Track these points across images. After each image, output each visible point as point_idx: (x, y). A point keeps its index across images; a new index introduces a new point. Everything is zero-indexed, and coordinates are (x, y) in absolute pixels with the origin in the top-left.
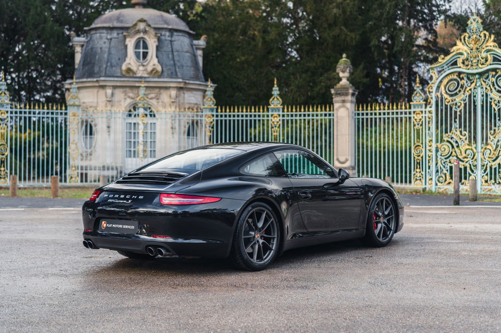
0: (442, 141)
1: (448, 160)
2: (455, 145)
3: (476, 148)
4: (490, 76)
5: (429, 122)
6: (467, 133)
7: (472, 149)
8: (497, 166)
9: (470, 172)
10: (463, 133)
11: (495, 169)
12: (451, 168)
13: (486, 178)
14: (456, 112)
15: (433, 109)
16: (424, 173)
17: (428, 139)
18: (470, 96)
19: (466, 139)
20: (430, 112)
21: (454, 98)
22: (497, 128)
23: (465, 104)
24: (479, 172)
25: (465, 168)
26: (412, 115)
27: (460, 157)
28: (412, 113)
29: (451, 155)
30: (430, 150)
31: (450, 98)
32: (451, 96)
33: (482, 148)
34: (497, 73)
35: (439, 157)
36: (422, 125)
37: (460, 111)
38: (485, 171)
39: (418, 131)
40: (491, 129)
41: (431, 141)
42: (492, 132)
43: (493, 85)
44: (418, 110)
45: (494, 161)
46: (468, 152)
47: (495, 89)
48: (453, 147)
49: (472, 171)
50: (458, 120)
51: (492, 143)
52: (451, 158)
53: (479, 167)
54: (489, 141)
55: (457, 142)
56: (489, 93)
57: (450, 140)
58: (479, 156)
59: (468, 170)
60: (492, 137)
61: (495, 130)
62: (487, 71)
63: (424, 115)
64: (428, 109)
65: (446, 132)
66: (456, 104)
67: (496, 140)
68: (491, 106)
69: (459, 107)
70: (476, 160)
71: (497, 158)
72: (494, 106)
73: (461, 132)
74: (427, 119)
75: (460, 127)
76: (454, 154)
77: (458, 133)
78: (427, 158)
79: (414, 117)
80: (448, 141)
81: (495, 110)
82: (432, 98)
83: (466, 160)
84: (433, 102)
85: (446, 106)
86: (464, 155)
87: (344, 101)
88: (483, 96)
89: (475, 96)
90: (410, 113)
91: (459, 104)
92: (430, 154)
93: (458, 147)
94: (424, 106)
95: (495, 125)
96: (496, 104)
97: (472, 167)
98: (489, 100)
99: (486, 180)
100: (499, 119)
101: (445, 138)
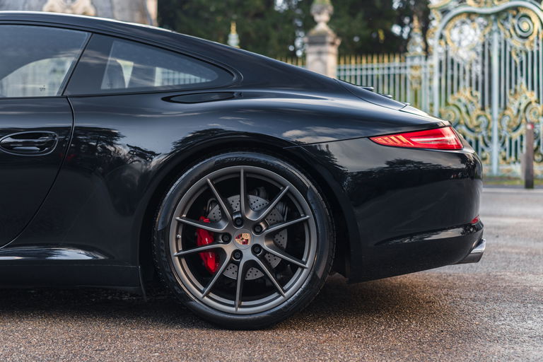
0: (447, 103)
2: (463, 109)
3: (491, 113)
4: (510, 18)
5: (430, 80)
6: (479, 94)
7: (486, 116)
8: (519, 139)
9: (484, 147)
10: (475, 93)
11: (516, 142)
13: (504, 154)
14: (465, 66)
15: (436, 62)
18: (484, 43)
19: (478, 102)
20: (431, 66)
22: (518, 88)
24: (495, 147)
25: (477, 141)
26: (409, 71)
27: (471, 126)
28: (408, 68)
29: (457, 124)
32: (459, 44)
33: (499, 113)
34: (518, 11)
36: (420, 83)
37: (471, 65)
38: (503, 144)
39: (416, 91)
40: (511, 87)
41: (432, 104)
42: (513, 92)
43: (514, 29)
44: (415, 63)
45: (515, 130)
46: (481, 119)
47: (516, 33)
48: (461, 113)
49: (486, 145)
50: (467, 76)
51: (512, 108)
52: (458, 127)
53: (495, 139)
54: (508, 104)
55: (466, 106)
56: (509, 40)
57: (457, 103)
58: (495, 125)
59: (481, 144)
60: (512, 99)
61: (516, 91)
62: (506, 10)
63: (423, 70)
64: (429, 62)
65: (452, 93)
67: (517, 103)
68: (511, 57)
70: (491, 130)
71: (518, 127)
72: (514, 56)
73: (471, 92)
74: (428, 76)
75: (471, 86)
76: (462, 122)
77: (468, 94)
79: (410, 74)
80: (454, 105)
81: (515, 62)
82: (433, 47)
83: (477, 130)
84: (436, 53)
86: (475, 123)
87: (320, 53)
88: (500, 43)
89: (490, 45)
90: (406, 68)
93: (468, 112)
94: (423, 58)
95: (516, 83)
96: (517, 55)
97: (486, 140)
98: (508, 48)
99: (504, 159)
100: (522, 75)
101: (451, 100)
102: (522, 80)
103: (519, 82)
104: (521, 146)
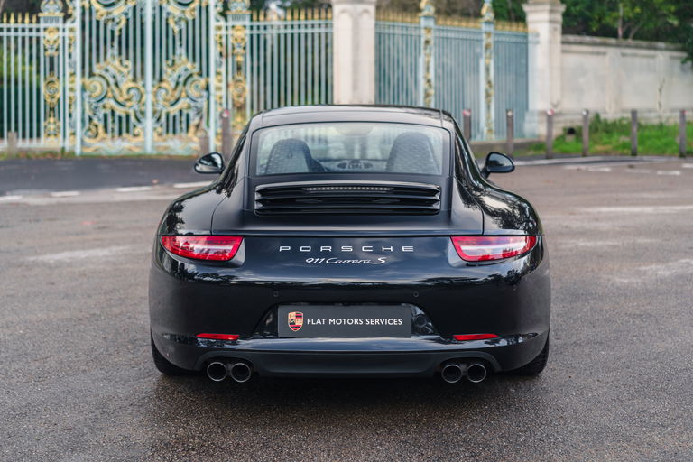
0: (91, 74)
1: (101, 104)
2: (112, 81)
3: (144, 86)
5: (70, 46)
6: (130, 63)
7: (138, 89)
8: (177, 113)
9: (136, 123)
10: (125, 63)
11: (174, 117)
12: (105, 116)
13: (159, 130)
14: (113, 32)
15: (77, 25)
16: (61, 124)
17: (68, 71)
18: (135, 8)
19: (129, 73)
20: (72, 30)
21: (110, 9)
22: (177, 58)
23: (128, 20)
24: (149, 122)
25: (128, 117)
26: (42, 34)
27: (120, 100)
28: (42, 30)
29: (105, 97)
30: (72, 90)
31: (103, 10)
32: (106, 6)
33: (153, 86)
35: (87, 100)
36: (57, 49)
37: (120, 30)
38: (159, 120)
39: (52, 59)
40: (167, 58)
41: (73, 74)
42: (170, 62)
44: (51, 26)
45: (172, 105)
46: (132, 92)
48: (108, 84)
49: (138, 120)
50: (116, 44)
51: (169, 79)
52: (105, 101)
53: (149, 113)
54: (164, 77)
55: (114, 77)
56: (165, 5)
57: (103, 73)
58: (149, 98)
59: (132, 119)
60: (169, 71)
61: (174, 61)
63: (61, 33)
64: (69, 24)
65: (98, 61)
66: (113, 20)
67: (175, 75)
68: (167, 25)
69: (118, 23)
70: (144, 104)
71: (177, 100)
72: (172, 24)
73: (121, 62)
74: (67, 42)
75: (120, 53)
76: (110, 94)
77: (117, 63)
78: (67, 102)
79: (44, 38)
80: (101, 76)
81: (173, 31)
82: (74, 8)
83: (128, 104)
84: (77, 14)
85: (98, 22)
86: (126, 96)
88: (154, 9)
89: (142, 9)
90: (38, 30)
91: (117, 20)
92: (72, 94)
93: (117, 84)
94: (61, 20)
95: (174, 53)
96: (176, 23)
97: (139, 115)
98: (164, 15)
99: (160, 135)
100: (181, 45)
101: (96, 70)
102: (181, 51)
103: (178, 52)
104: (181, 122)
